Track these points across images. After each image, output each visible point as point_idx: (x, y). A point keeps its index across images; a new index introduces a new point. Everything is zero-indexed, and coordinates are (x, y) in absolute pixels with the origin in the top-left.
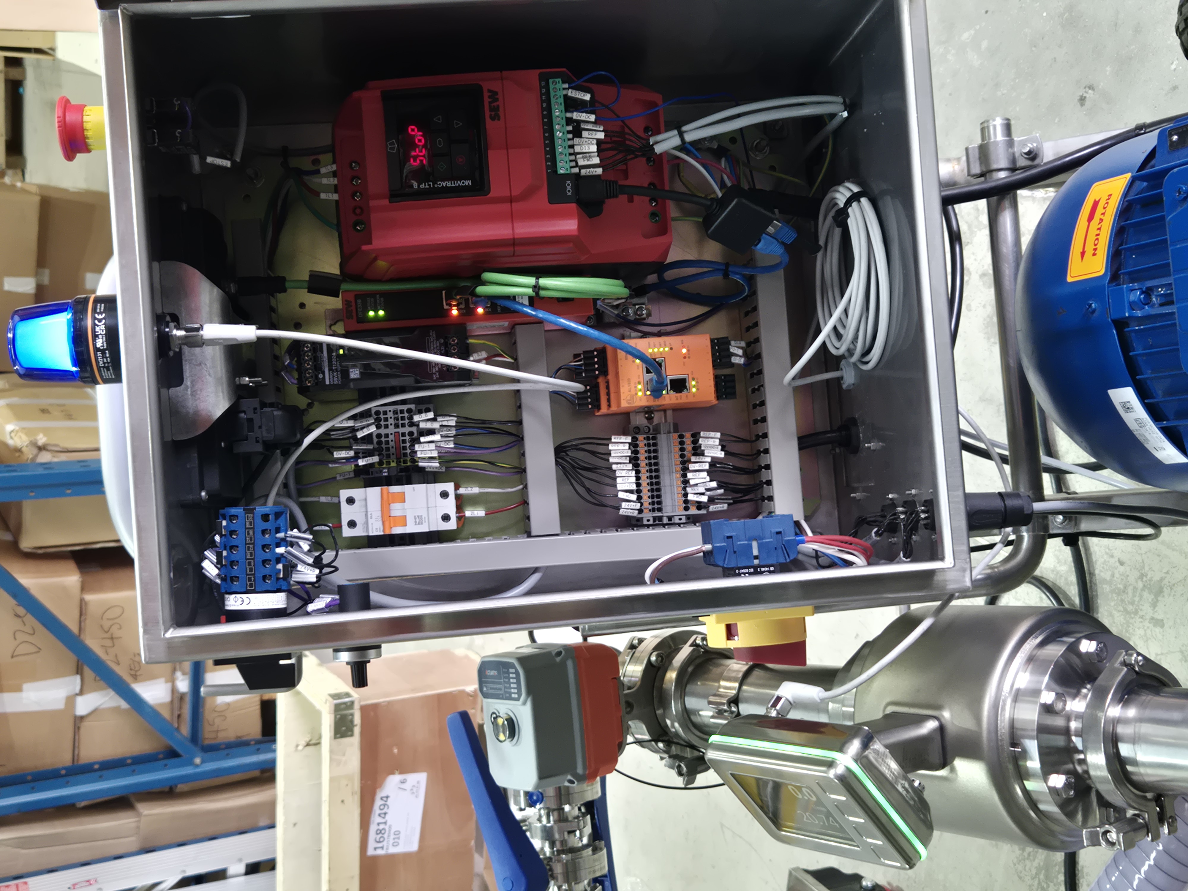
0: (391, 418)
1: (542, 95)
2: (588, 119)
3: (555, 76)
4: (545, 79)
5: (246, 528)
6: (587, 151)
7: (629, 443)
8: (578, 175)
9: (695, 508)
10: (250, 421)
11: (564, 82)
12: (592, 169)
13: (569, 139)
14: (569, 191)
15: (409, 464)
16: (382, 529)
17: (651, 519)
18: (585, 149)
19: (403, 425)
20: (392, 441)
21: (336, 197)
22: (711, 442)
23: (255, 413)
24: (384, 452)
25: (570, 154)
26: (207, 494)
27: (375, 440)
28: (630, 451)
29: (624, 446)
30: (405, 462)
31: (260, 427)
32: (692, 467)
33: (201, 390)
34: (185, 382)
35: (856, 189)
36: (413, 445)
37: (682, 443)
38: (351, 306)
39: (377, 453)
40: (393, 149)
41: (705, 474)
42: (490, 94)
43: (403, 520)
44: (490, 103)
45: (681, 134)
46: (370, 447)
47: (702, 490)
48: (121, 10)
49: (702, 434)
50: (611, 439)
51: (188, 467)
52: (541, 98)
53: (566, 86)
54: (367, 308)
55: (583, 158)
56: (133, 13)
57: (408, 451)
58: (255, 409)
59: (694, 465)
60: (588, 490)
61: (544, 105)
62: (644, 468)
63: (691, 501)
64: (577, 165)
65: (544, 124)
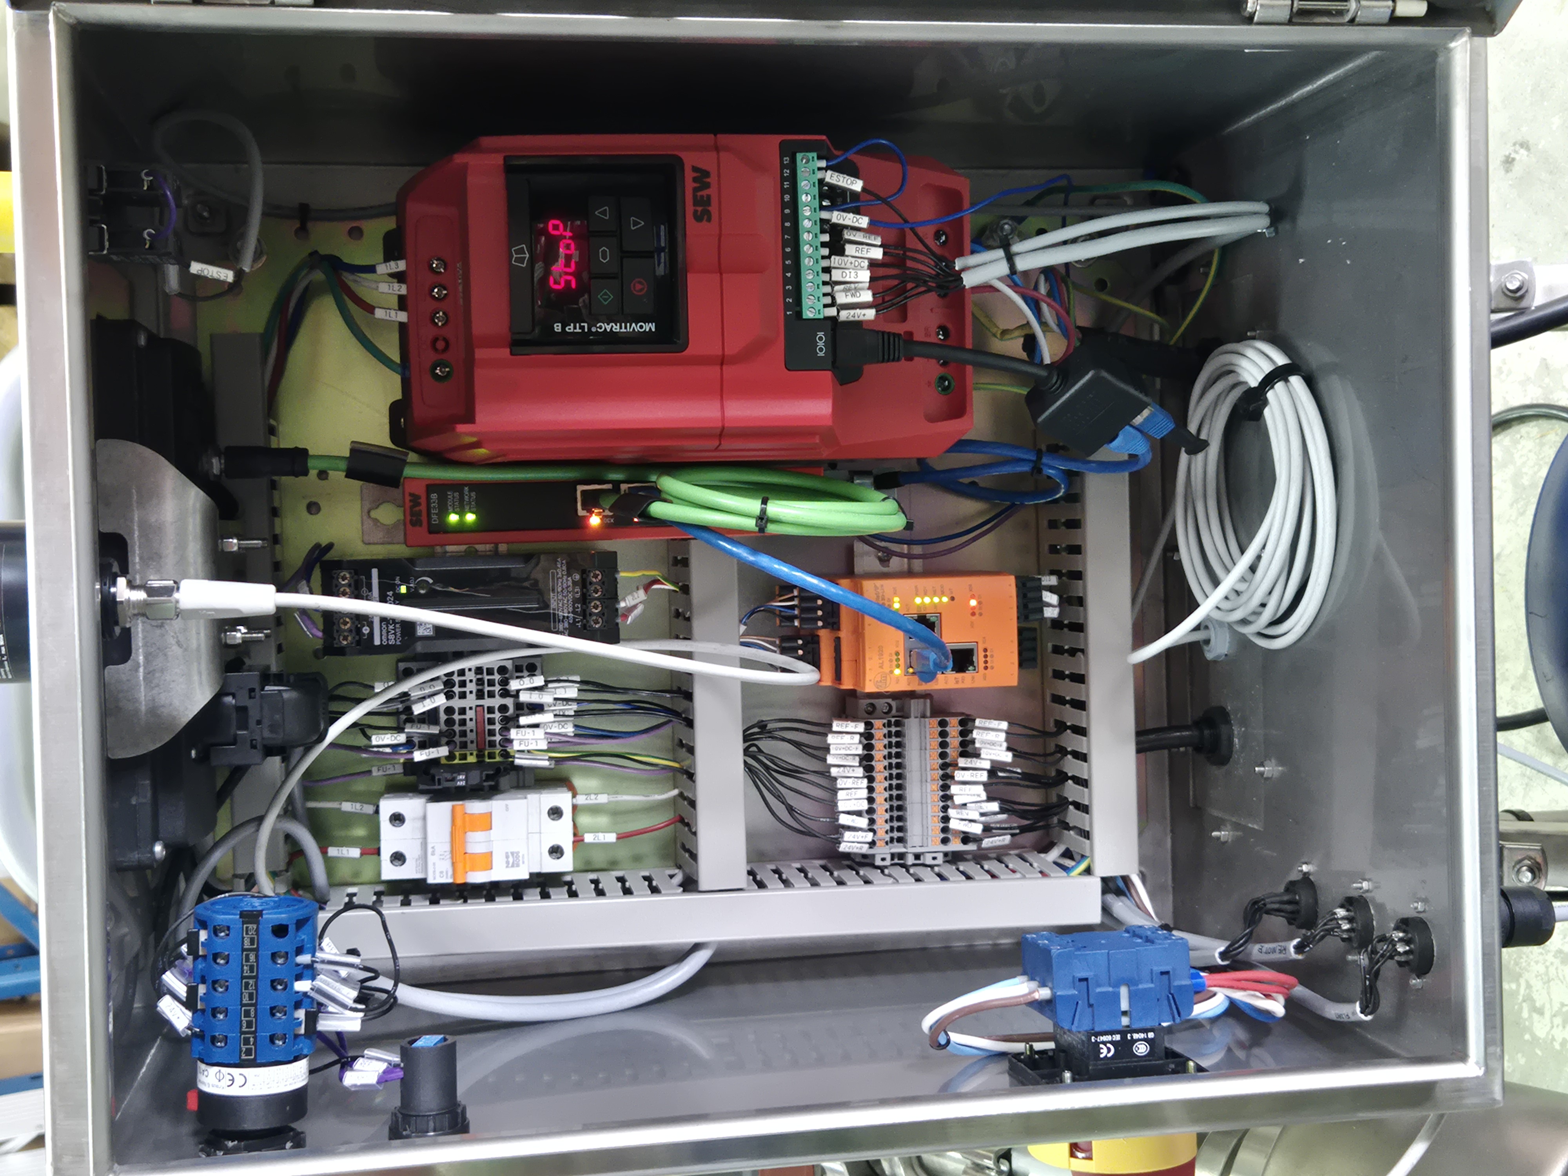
0: (471, 681)
1: (783, 179)
2: (856, 225)
3: (807, 147)
4: (790, 152)
5: (243, 950)
6: (852, 279)
7: (861, 734)
8: (834, 320)
9: (958, 841)
10: (242, 710)
11: (820, 158)
12: (858, 311)
13: (823, 257)
14: (821, 350)
15: (498, 759)
16: (450, 873)
17: (888, 857)
18: (850, 276)
19: (491, 695)
20: (471, 720)
21: (403, 317)
22: (991, 736)
23: (250, 697)
24: (457, 739)
25: (825, 283)
26: (166, 846)
27: (443, 717)
28: (861, 747)
29: (852, 738)
30: (491, 756)
31: (259, 722)
32: (959, 775)
33: (162, 671)
34: (133, 655)
35: (1281, 360)
36: (505, 729)
37: (943, 734)
38: (419, 504)
39: (444, 740)
40: (521, 260)
41: (980, 789)
42: (696, 175)
43: (486, 861)
44: (695, 190)
45: (1010, 258)
46: (434, 730)
47: (975, 816)
48: (55, 14)
49: (978, 722)
50: (831, 725)
51: (134, 802)
52: (782, 185)
53: (823, 164)
54: (448, 509)
55: (845, 290)
56: (77, 19)
57: (498, 738)
58: (252, 690)
59: (963, 772)
60: (790, 809)
61: (787, 198)
62: (880, 774)
63: (953, 830)
64: (833, 304)
65: (784, 230)
